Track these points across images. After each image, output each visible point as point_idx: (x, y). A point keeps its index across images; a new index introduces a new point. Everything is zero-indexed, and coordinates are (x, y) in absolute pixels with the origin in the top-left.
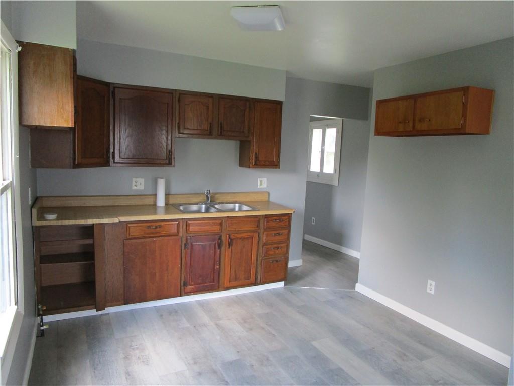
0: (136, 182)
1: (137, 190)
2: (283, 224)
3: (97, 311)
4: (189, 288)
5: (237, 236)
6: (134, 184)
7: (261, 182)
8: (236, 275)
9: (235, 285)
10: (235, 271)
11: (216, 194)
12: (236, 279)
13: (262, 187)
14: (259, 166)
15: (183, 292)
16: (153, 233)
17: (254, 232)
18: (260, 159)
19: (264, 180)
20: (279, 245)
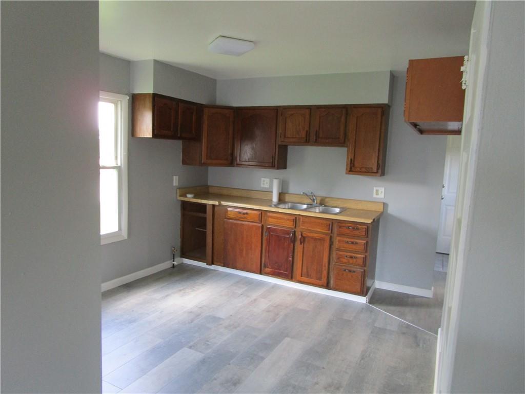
0: (264, 181)
1: (263, 188)
2: (359, 234)
3: (207, 265)
4: (268, 270)
5: (309, 235)
6: (262, 182)
7: (377, 191)
8: (308, 272)
9: (306, 281)
10: (307, 269)
11: (326, 198)
12: (308, 276)
13: (378, 196)
14: (353, 173)
15: (263, 272)
16: (242, 218)
17: (326, 234)
18: (356, 164)
19: (382, 190)
20: (355, 255)
